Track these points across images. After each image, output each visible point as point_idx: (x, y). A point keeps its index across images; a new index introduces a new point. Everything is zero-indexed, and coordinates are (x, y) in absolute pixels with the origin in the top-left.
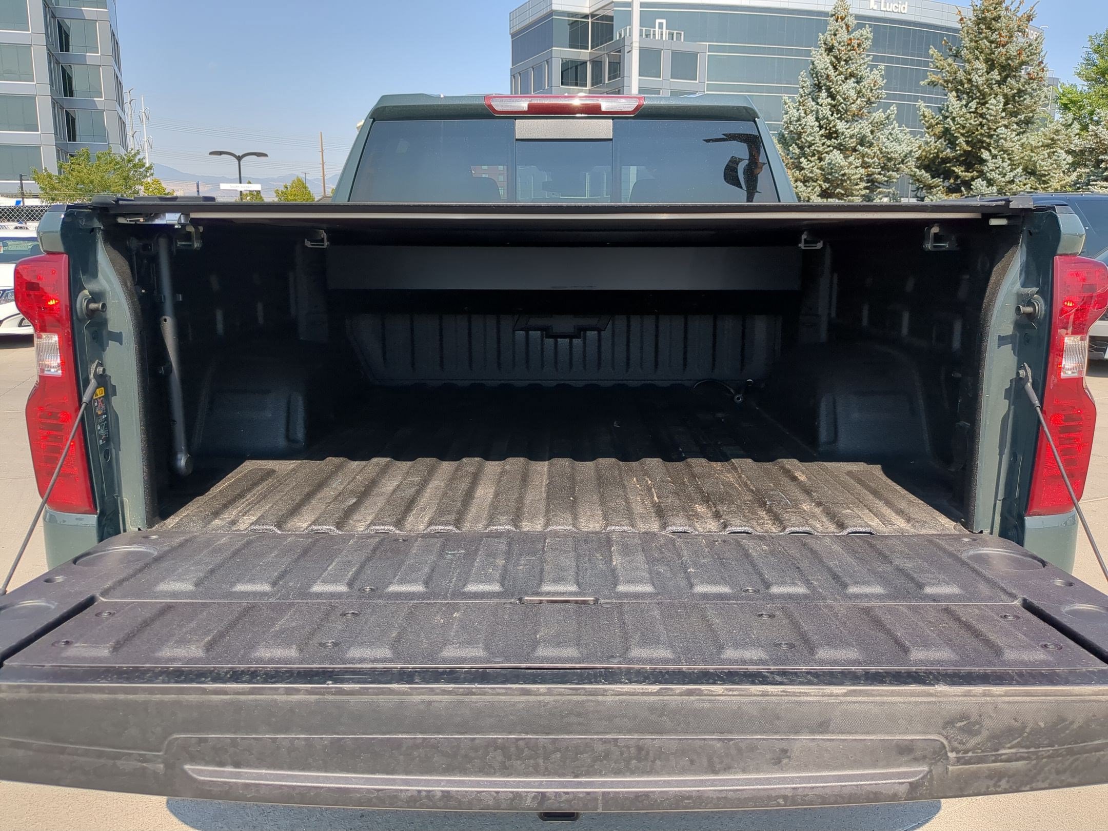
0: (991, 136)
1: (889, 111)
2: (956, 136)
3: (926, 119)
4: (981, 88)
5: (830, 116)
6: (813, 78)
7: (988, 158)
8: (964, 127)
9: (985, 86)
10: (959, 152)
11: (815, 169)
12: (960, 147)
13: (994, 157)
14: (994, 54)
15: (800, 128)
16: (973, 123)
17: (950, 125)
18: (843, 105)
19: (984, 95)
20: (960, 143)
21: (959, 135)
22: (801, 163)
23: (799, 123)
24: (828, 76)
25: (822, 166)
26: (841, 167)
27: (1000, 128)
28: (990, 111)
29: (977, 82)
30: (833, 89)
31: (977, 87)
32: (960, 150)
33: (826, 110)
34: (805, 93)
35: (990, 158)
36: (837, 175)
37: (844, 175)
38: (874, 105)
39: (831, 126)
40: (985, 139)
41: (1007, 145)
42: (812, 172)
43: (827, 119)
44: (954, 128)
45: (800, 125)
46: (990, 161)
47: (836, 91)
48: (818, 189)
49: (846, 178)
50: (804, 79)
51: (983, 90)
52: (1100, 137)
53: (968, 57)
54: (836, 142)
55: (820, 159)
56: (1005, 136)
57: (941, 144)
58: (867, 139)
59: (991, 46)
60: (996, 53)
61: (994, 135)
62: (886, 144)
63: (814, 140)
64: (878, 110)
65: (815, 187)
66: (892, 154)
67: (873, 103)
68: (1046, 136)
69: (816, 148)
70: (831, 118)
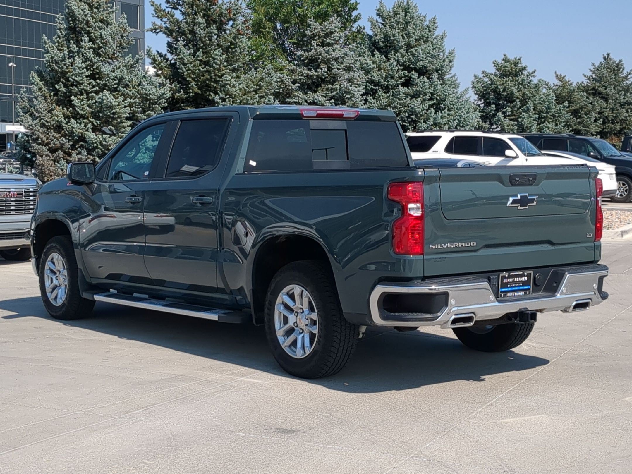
0: (216, 82)
1: (137, 56)
2: (188, 81)
3: (157, 63)
4: (204, 40)
5: (93, 58)
6: (69, 22)
7: (218, 101)
8: (194, 73)
9: (207, 38)
10: (191, 94)
11: (86, 107)
12: (192, 90)
13: (224, 100)
14: (210, 11)
15: (65, 67)
16: (201, 69)
17: (183, 70)
18: (103, 49)
19: (206, 46)
20: (192, 86)
21: (191, 79)
22: (72, 101)
23: (64, 63)
24: (87, 22)
25: (90, 104)
26: (112, 107)
27: (225, 76)
28: (216, 61)
29: (200, 34)
30: (92, 34)
31: (201, 39)
32: (192, 93)
33: (89, 53)
34: (62, 34)
35: (221, 101)
36: (109, 114)
37: (114, 114)
38: (125, 50)
39: (95, 67)
40: (212, 84)
41: (231, 90)
42: (82, 110)
43: (91, 61)
44: (186, 73)
45: (65, 65)
46: (221, 104)
47: (95, 36)
48: (90, 126)
49: (117, 116)
50: (61, 22)
51: (205, 41)
52: (285, 84)
53: (188, 11)
54: (102, 83)
55: (88, 98)
56: (229, 82)
57: (176, 86)
58: (124, 81)
59: (207, 4)
60: (212, 10)
61: (219, 81)
62: (145, 87)
63: (81, 80)
64: (128, 55)
65: (88, 124)
66: (151, 96)
67: (125, 49)
68: (253, 82)
69: (85, 88)
70: (94, 60)
